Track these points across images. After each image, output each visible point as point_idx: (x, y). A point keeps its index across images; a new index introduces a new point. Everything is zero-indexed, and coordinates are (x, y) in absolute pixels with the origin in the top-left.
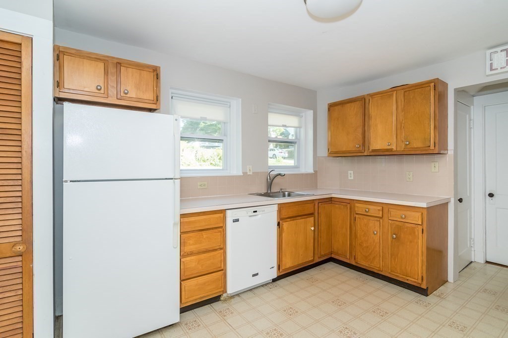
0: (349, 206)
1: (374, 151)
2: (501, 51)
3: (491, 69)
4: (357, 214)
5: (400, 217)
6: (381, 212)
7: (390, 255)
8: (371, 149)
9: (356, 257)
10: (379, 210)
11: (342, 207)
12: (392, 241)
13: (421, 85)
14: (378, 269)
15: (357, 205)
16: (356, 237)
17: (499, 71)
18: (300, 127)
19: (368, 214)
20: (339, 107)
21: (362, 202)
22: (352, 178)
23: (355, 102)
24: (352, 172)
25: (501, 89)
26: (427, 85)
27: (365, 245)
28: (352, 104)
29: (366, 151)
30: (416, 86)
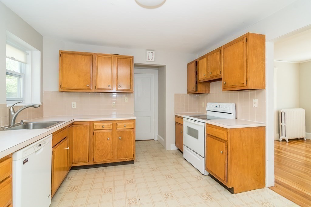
0: (88, 125)
1: (99, 89)
2: (151, 53)
3: (148, 59)
4: (95, 130)
5: (123, 126)
6: (112, 126)
7: (117, 150)
8: (97, 89)
9: (94, 159)
10: (111, 125)
11: (83, 127)
12: (118, 141)
13: (126, 57)
14: (110, 160)
15: (95, 124)
16: (94, 145)
17: (150, 60)
18: (26, 63)
19: (104, 129)
20: (71, 56)
21: (98, 122)
22: (75, 107)
23: (85, 55)
24: (75, 103)
25: (155, 68)
26: (129, 58)
27: (101, 149)
28: (83, 56)
29: (93, 89)
30: (124, 57)
